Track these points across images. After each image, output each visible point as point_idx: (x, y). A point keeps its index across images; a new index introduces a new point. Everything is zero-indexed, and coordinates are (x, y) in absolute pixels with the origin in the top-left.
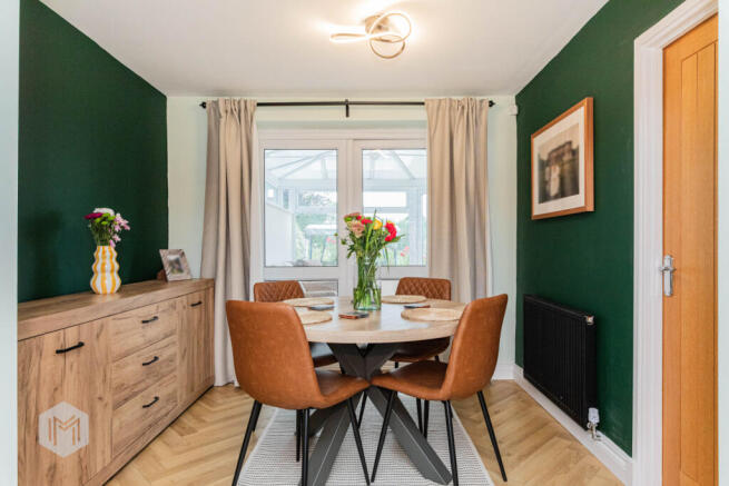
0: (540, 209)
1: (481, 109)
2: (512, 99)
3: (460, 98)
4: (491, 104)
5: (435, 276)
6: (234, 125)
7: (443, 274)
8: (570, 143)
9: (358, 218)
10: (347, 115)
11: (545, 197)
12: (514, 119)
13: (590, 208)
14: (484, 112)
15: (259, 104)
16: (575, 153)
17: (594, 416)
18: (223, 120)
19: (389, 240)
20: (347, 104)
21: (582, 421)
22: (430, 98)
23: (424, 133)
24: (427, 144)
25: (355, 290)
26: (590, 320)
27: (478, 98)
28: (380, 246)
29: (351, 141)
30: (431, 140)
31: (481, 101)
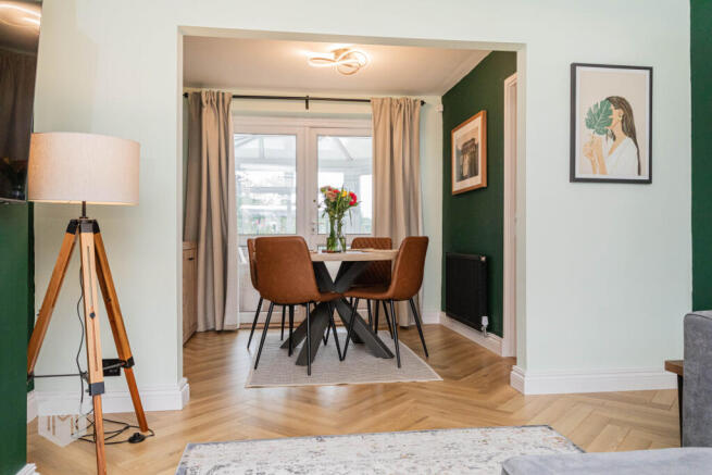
0: (457, 186)
1: (415, 107)
2: (440, 98)
3: (399, 97)
4: (423, 103)
5: (378, 236)
6: (213, 114)
7: (385, 234)
8: (473, 140)
9: (330, 189)
10: (307, 107)
11: (462, 178)
12: (441, 115)
13: (485, 185)
14: (417, 109)
15: (234, 97)
16: (476, 146)
17: (485, 321)
18: (204, 110)
19: (352, 204)
20: (307, 100)
21: (477, 326)
22: (375, 96)
23: (370, 124)
24: (372, 132)
25: (328, 239)
26: (483, 259)
27: (413, 98)
28: (345, 209)
29: (307, 129)
30: (376, 130)
31: (415, 101)
